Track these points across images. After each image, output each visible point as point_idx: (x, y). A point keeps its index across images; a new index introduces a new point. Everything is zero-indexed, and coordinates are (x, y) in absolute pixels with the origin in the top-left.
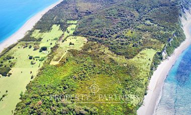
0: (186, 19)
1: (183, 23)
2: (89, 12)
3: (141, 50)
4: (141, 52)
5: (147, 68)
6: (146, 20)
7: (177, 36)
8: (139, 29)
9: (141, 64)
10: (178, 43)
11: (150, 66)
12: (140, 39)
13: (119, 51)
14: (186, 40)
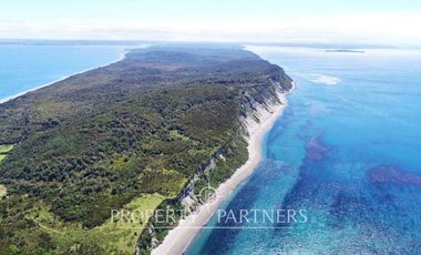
0: (258, 121)
1: (249, 130)
2: (53, 123)
3: (128, 201)
4: (128, 206)
5: (129, 245)
6: (171, 129)
7: (227, 156)
8: (145, 151)
9: (115, 239)
10: (228, 171)
11: (137, 238)
12: (139, 173)
13: (71, 211)
14: (248, 162)
